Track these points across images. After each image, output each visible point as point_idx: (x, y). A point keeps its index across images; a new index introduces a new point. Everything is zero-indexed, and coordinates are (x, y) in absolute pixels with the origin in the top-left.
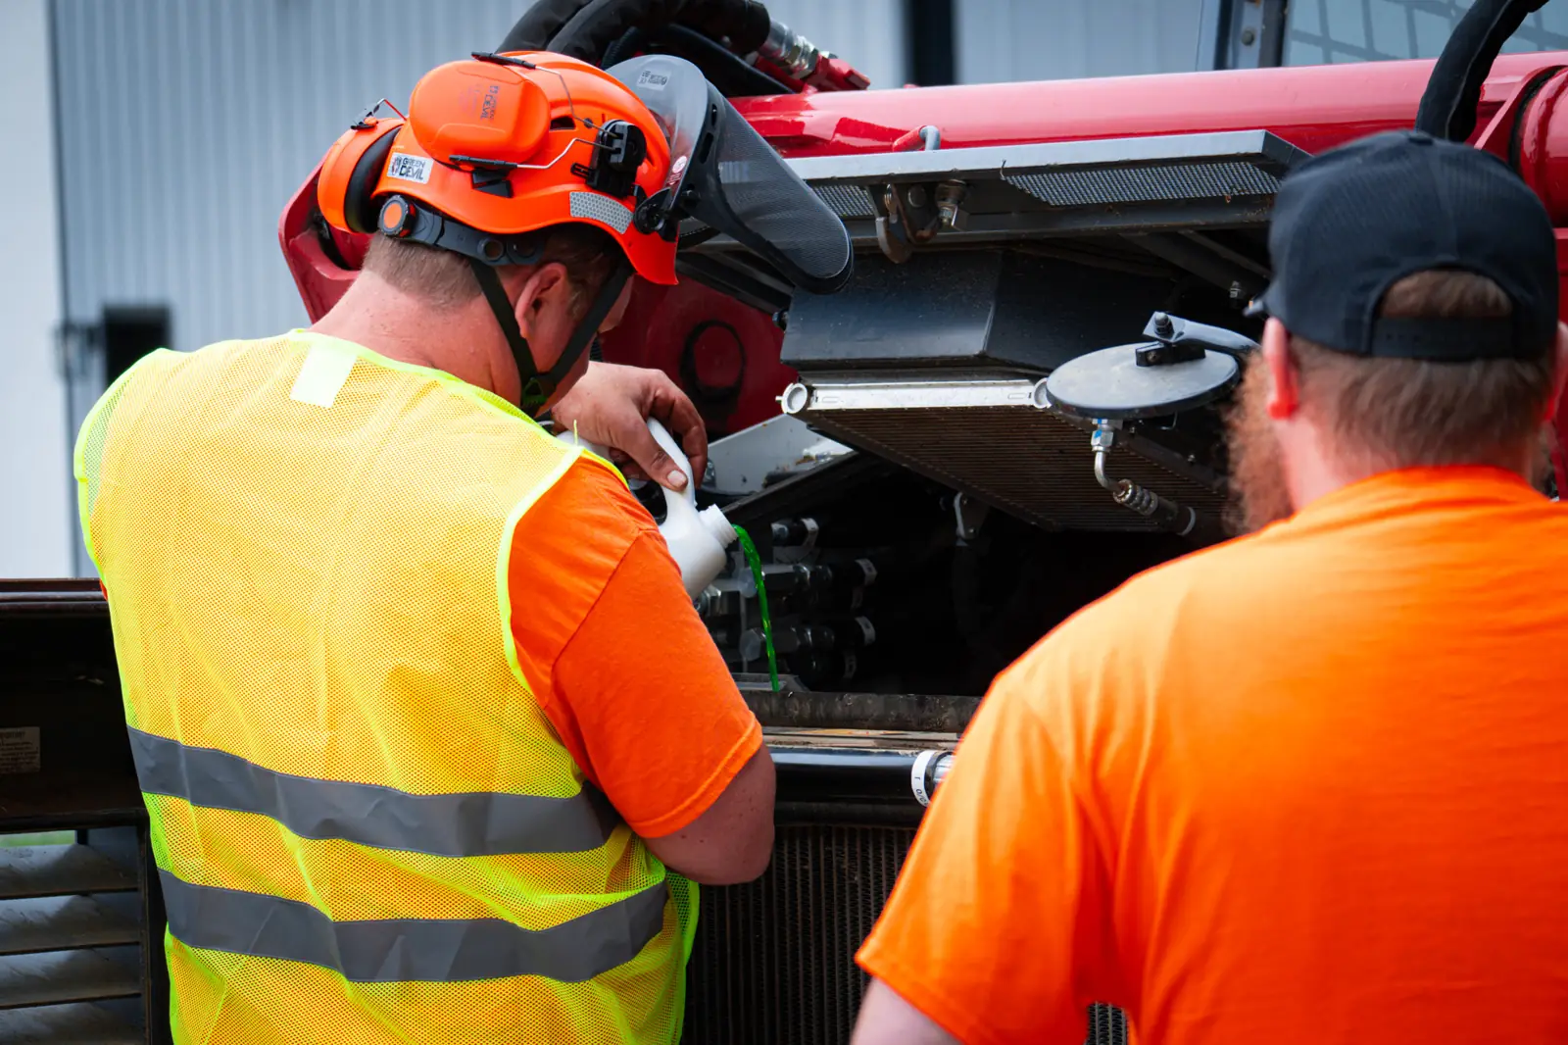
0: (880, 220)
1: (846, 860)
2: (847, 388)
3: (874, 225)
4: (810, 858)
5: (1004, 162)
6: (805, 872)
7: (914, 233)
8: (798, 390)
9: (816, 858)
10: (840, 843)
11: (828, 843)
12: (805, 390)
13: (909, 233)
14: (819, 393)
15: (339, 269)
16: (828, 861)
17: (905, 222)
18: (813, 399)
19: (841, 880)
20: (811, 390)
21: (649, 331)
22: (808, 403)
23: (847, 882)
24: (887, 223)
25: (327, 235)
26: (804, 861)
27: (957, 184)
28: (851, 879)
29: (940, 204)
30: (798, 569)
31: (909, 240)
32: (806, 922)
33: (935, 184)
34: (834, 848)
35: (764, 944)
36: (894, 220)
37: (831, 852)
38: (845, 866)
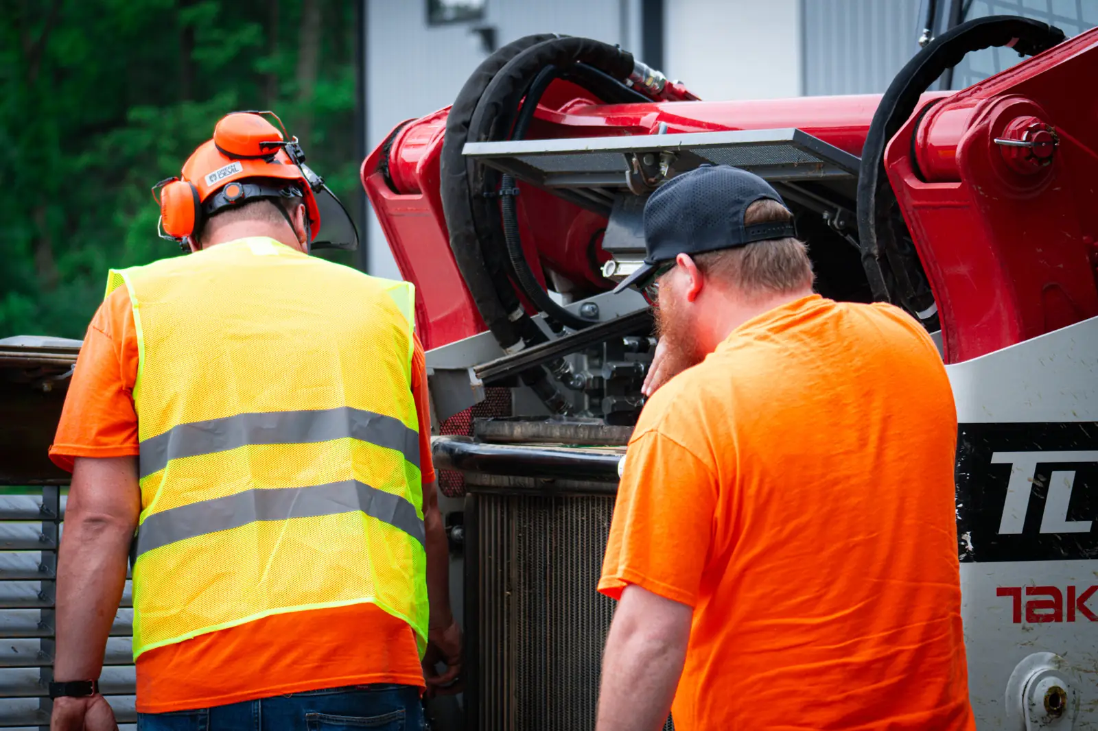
0: (627, 172)
1: (601, 515)
2: (633, 263)
3: (625, 176)
4: (585, 514)
5: (681, 142)
6: (583, 521)
7: (647, 180)
8: (612, 264)
9: (588, 514)
10: (598, 505)
11: (593, 506)
12: (614, 264)
13: (644, 179)
14: (621, 266)
15: (392, 193)
16: (593, 514)
17: (642, 173)
18: (618, 269)
19: (599, 526)
20: (617, 264)
21: (569, 233)
22: (616, 271)
23: (601, 527)
24: (631, 173)
25: (388, 175)
26: (583, 515)
27: (669, 154)
28: (603, 524)
29: (661, 164)
30: (637, 365)
31: (644, 184)
32: (582, 548)
33: (658, 153)
34: (595, 508)
35: (564, 560)
36: (636, 172)
37: (594, 510)
38: (600, 518)
